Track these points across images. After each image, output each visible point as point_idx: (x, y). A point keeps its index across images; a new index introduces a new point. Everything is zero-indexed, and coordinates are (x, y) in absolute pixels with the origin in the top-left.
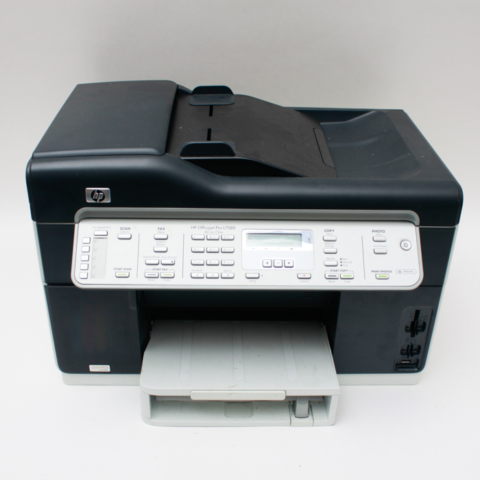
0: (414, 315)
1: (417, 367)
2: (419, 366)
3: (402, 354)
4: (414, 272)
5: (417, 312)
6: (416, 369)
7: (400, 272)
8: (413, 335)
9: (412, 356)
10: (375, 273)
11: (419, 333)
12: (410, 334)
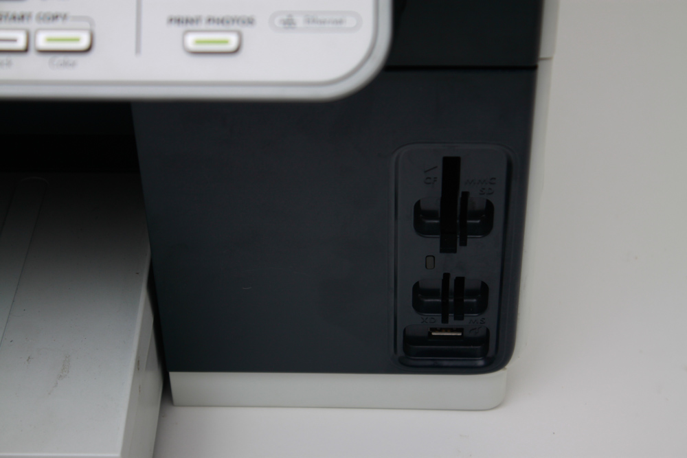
0: (438, 173)
1: (484, 354)
2: (491, 353)
3: (418, 306)
4: (350, 22)
5: (451, 166)
6: (481, 363)
7: (289, 23)
8: (448, 247)
9: (459, 317)
10: (182, 28)
11: (471, 240)
12: (434, 243)
